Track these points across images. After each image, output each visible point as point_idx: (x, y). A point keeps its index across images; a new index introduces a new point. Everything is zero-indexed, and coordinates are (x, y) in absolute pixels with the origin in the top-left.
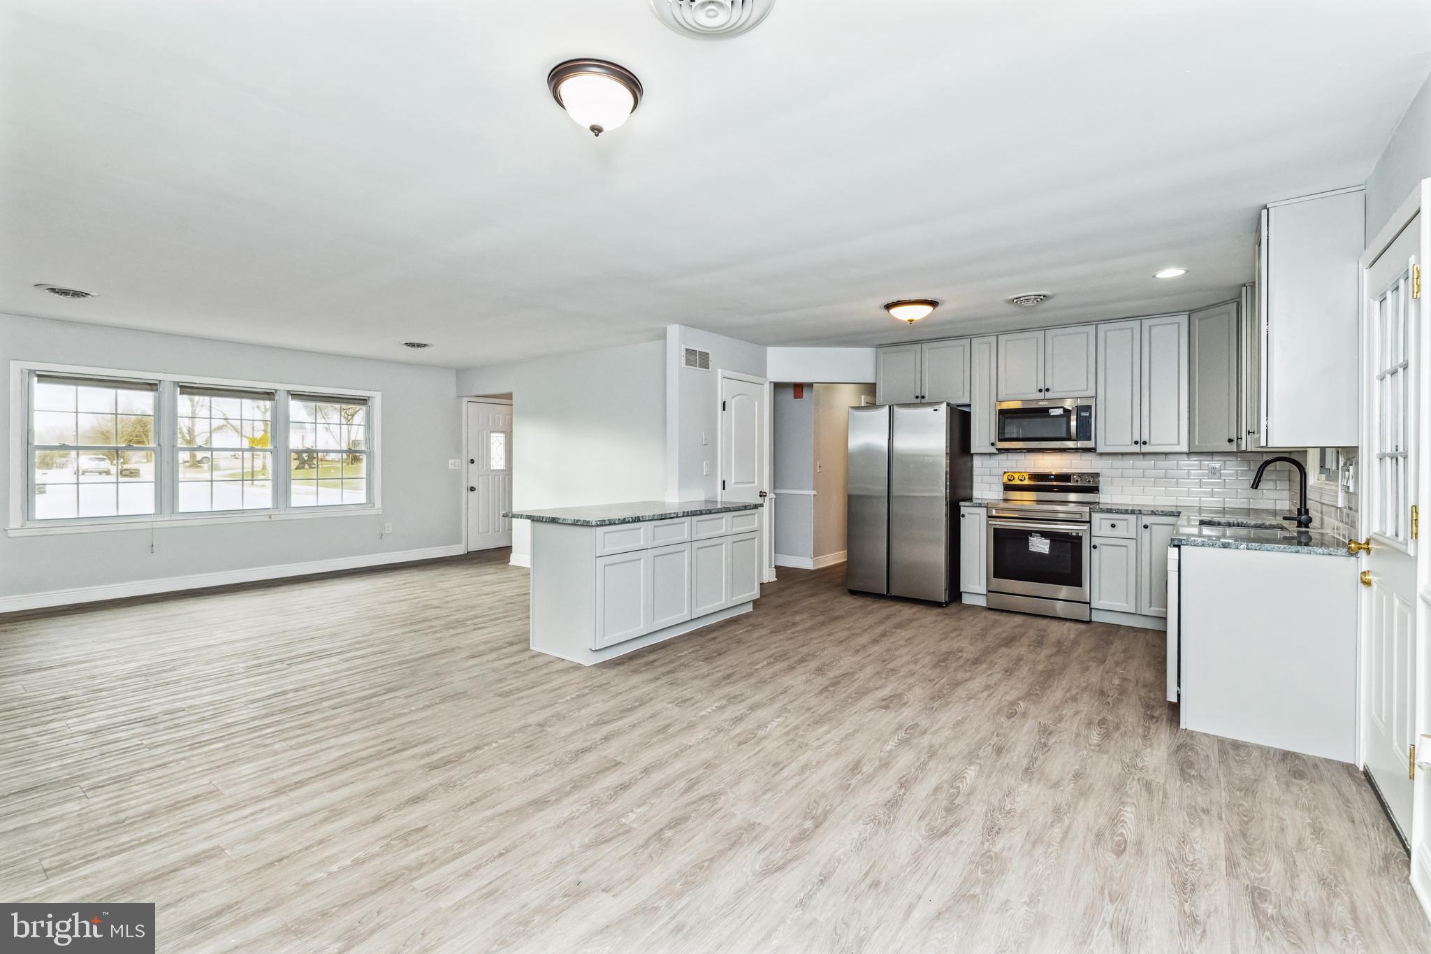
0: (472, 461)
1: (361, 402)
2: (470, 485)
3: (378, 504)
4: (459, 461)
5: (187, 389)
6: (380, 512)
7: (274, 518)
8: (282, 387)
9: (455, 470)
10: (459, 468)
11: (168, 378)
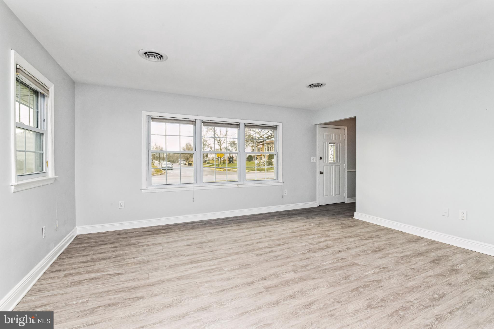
0: (321, 158)
1: (274, 128)
2: (320, 171)
3: (281, 180)
4: (315, 158)
5: (205, 123)
6: (282, 184)
7: (240, 186)
8: (242, 121)
9: (314, 163)
10: (315, 162)
11: (198, 118)
